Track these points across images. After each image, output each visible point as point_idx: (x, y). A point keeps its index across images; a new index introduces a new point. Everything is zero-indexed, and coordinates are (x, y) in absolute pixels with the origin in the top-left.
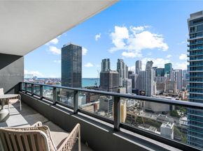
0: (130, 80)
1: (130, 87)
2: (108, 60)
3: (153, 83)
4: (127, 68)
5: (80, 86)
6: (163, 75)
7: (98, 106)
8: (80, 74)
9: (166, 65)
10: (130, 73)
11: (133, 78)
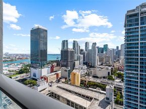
0: (82, 56)
1: (82, 60)
2: (67, 41)
3: (97, 58)
4: (79, 47)
5: (46, 60)
7: (60, 74)
8: (46, 51)
10: (82, 50)
11: (84, 54)
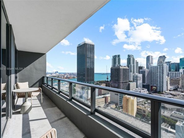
0: (141, 75)
1: (140, 82)
2: (119, 56)
3: (166, 79)
4: (137, 63)
5: (93, 80)
6: (177, 69)
7: (109, 99)
8: (92, 69)
9: (181, 59)
10: (141, 68)
11: (143, 73)
